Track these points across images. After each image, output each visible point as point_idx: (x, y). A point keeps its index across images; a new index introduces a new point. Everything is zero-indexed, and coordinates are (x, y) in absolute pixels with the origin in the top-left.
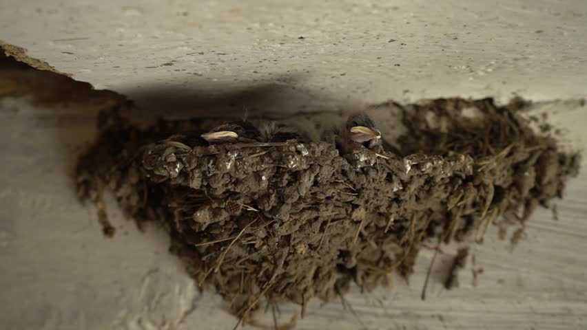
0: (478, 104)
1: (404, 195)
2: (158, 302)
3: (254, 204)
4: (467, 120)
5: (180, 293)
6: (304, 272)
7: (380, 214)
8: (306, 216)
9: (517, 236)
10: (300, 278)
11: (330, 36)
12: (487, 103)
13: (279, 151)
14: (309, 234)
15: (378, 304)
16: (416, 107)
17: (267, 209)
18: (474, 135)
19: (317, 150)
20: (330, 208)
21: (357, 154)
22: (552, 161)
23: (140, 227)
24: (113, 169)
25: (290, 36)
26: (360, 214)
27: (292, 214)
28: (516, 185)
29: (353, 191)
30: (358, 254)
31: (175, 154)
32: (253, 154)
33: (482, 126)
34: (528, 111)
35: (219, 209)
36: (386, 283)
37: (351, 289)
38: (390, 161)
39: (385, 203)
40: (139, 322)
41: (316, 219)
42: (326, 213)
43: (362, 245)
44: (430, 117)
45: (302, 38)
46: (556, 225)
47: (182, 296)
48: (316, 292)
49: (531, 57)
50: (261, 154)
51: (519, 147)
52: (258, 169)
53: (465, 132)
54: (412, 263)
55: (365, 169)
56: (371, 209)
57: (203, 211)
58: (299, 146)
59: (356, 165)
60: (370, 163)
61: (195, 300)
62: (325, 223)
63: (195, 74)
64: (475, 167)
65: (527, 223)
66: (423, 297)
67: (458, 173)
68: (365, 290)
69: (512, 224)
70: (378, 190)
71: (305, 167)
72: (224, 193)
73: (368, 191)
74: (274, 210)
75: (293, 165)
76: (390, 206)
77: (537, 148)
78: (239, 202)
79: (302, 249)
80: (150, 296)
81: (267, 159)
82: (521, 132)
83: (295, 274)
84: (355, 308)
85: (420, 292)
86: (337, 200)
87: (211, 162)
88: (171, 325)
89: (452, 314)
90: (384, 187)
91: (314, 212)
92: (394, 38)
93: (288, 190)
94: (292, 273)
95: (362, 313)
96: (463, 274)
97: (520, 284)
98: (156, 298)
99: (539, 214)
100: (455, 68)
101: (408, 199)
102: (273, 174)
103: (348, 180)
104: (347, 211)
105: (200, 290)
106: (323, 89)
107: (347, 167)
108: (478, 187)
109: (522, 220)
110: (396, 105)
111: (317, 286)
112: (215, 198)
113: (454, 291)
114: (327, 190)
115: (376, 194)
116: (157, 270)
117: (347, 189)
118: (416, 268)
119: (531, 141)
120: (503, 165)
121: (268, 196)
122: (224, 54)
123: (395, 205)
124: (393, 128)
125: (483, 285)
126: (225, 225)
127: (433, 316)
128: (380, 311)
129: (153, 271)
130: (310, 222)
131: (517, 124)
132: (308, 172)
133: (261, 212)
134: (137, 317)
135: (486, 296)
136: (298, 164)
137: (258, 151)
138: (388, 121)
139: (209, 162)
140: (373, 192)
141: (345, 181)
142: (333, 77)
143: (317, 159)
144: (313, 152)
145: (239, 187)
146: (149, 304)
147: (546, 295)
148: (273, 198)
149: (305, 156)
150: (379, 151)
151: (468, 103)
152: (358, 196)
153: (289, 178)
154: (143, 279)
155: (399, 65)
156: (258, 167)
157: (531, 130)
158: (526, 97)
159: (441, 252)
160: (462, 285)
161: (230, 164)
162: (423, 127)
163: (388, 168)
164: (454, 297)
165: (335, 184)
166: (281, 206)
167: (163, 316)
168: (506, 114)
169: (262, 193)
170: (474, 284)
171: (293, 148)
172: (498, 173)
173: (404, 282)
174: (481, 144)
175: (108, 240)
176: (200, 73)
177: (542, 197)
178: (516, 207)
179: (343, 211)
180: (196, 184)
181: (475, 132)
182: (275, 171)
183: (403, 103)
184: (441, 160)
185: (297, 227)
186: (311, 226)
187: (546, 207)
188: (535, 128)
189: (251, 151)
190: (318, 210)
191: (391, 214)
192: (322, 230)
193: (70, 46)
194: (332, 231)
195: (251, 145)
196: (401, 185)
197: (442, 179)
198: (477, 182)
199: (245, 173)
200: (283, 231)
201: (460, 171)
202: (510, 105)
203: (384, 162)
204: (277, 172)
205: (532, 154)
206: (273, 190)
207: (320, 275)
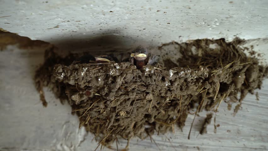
0: (217, 41)
1: (172, 88)
2: (69, 136)
3: (98, 92)
4: (212, 50)
5: (78, 133)
6: (128, 124)
7: (162, 97)
8: (123, 98)
9: (237, 108)
10: (126, 127)
11: (126, 10)
12: (221, 41)
13: (106, 67)
14: (124, 107)
15: (167, 140)
16: (186, 44)
17: (103, 95)
18: (215, 58)
19: (124, 66)
20: (135, 94)
21: (145, 67)
22: (255, 70)
23: (62, 102)
24: (46, 76)
25: (105, 11)
26: (150, 97)
27: (116, 97)
28: (234, 82)
29: (145, 86)
30: (155, 116)
31: (62, 69)
32: (95, 68)
33: (219, 52)
34: (243, 45)
35: (83, 94)
36: (171, 130)
37: (155, 133)
38: (162, 71)
39: (163, 92)
40: (61, 145)
41: (129, 99)
42: (133, 96)
43: (157, 112)
44: (193, 49)
45: (111, 11)
46: (257, 103)
47: (79, 134)
48: (135, 134)
49: (234, 16)
50: (99, 68)
51: (237, 63)
52: (97, 75)
53: (210, 56)
54: (184, 121)
55: (150, 75)
56: (156, 95)
57: (75, 96)
58: (115, 64)
59: (144, 73)
60: (151, 72)
61: (85, 136)
62: (133, 101)
63: (73, 31)
64: (210, 74)
65: (242, 102)
66: (189, 138)
67: (200, 77)
68: (160, 133)
69: (235, 102)
70: (158, 85)
71: (118, 74)
72: (85, 87)
73: (152, 86)
74: (107, 95)
75: (112, 73)
76: (166, 93)
77: (247, 63)
78: (91, 91)
79: (122, 114)
80: (66, 134)
81: (101, 71)
82: (239, 55)
83: (123, 126)
84: (157, 142)
85: (188, 136)
86: (137, 90)
87: (76, 72)
88: (75, 147)
89: (203, 146)
90: (161, 84)
91: (127, 96)
92: (159, 10)
93: (112, 86)
94: (122, 125)
95: (160, 145)
96: (210, 127)
97: (238, 132)
98: (69, 134)
99: (249, 97)
100: (199, 24)
101: (175, 89)
102: (105, 78)
103: (142, 80)
104: (144, 95)
105: (87, 131)
106: (138, 36)
107: (141, 74)
108: (211, 83)
109: (240, 101)
110: (177, 43)
111: (135, 132)
112: (81, 89)
113: (204, 135)
114: (131, 85)
115: (156, 87)
116: (68, 122)
117: (142, 85)
118: (186, 123)
119: (244, 59)
120: (225, 72)
121: (104, 88)
122: (79, 21)
123: (169, 92)
124: (176, 55)
125: (220, 132)
126: (87, 102)
127: (194, 147)
128: (168, 144)
129: (67, 122)
130: (125, 101)
131: (237, 52)
132: (120, 77)
133: (102, 96)
134: (60, 143)
135: (221, 138)
136: (114, 73)
137: (97, 67)
138: (173, 51)
139: (75, 73)
140: (155, 86)
141: (140, 81)
142: (140, 31)
143: (124, 70)
144: (122, 67)
145: (90, 84)
146: (65, 137)
147: (252, 139)
148: (106, 89)
149: (118, 69)
150: (157, 66)
151: (212, 42)
152: (147, 88)
153: (112, 80)
154: (63, 125)
155: (169, 23)
156: (97, 74)
157: (245, 55)
158: (242, 38)
159: (198, 116)
160: (208, 132)
161: (83, 73)
162: (190, 54)
163: (161, 74)
164: (205, 138)
165: (135, 82)
166: (110, 93)
167: (71, 143)
168: (231, 46)
169: (101, 87)
170: (215, 132)
171: (112, 65)
172: (222, 76)
173: (180, 130)
174: (218, 62)
175: (45, 108)
176: (75, 31)
177: (250, 88)
178: (235, 94)
179: (142, 95)
180: (72, 82)
181: (215, 56)
182: (106, 76)
183: (179, 43)
184: (189, 70)
185: (119, 103)
186: (125, 103)
187: (252, 94)
188: (247, 53)
189: (94, 67)
190: (128, 95)
191: (167, 97)
192: (132, 104)
193: (6, 20)
194: (137, 105)
195: (94, 64)
196: (170, 83)
197: (192, 79)
198: (210, 81)
199: (90, 77)
200: (112, 105)
201: (201, 75)
202: (234, 42)
203: (160, 71)
204: (107, 77)
205: (244, 67)
206: (106, 85)
207: (137, 126)
